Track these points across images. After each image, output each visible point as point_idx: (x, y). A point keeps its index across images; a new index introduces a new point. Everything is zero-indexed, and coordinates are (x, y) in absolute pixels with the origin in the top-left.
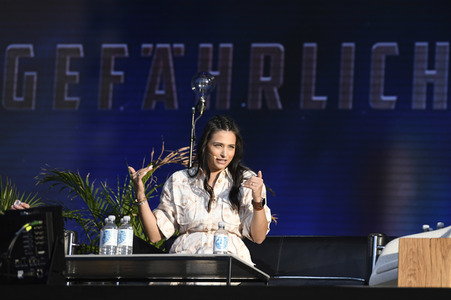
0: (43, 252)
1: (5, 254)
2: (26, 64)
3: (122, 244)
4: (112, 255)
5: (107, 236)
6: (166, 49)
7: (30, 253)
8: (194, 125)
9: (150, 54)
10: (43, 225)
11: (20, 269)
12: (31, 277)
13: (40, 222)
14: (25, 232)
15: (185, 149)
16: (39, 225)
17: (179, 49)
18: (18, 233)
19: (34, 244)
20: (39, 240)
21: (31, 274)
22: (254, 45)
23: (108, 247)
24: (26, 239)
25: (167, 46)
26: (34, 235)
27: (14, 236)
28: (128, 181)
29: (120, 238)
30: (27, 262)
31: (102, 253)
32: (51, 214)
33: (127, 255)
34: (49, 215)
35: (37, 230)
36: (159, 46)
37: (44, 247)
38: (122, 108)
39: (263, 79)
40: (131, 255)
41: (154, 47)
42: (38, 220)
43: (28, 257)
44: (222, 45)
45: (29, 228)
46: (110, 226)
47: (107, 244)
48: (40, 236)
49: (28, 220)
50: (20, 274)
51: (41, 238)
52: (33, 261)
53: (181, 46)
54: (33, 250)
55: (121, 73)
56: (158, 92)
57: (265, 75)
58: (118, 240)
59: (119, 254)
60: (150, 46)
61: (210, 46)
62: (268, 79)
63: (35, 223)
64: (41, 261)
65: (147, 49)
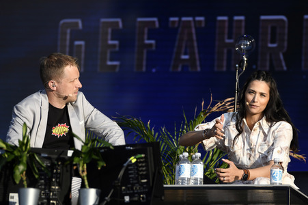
0: (145, 181)
1: (116, 182)
2: (76, 35)
3: (195, 176)
4: (186, 185)
5: (182, 170)
6: (189, 22)
7: (135, 182)
8: (237, 80)
9: (176, 25)
10: (145, 157)
11: (127, 195)
12: (135, 201)
13: (143, 156)
14: (131, 164)
15: (230, 99)
16: (142, 158)
17: (200, 22)
18: (125, 165)
19: (138, 174)
20: (142, 171)
21: (136, 199)
22: (263, 17)
23: (183, 179)
24: (131, 170)
25: (190, 19)
26: (138, 166)
27: (122, 167)
28: (183, 126)
29: (192, 172)
30: (132, 189)
31: (178, 183)
32: (151, 148)
33: (199, 185)
34: (150, 149)
35: (141, 162)
36: (184, 19)
37: (146, 177)
38: (154, 70)
39: (270, 45)
40: (203, 185)
41: (180, 21)
42: (141, 154)
43: (133, 185)
44: (236, 18)
45: (133, 160)
46: (185, 161)
47: (182, 176)
48: (143, 167)
49: (133, 153)
50: (127, 199)
51: (144, 169)
52: (137, 188)
53: (202, 19)
54: (137, 179)
55: (153, 42)
56: (184, 57)
57: (272, 42)
58: (191, 173)
59: (192, 184)
60: (176, 19)
61: (225, 18)
62: (275, 45)
63: (139, 156)
64: (144, 188)
65: (174, 22)
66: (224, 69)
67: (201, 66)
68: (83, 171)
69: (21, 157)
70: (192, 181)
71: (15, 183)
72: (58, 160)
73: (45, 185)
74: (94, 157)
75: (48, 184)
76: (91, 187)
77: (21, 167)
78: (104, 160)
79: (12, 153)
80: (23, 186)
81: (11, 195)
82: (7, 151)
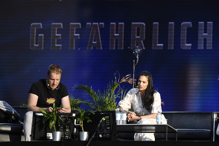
0: (109, 128)
6: (97, 25)
8: (134, 68)
9: (90, 27)
10: (109, 118)
12: (105, 137)
16: (107, 118)
17: (102, 25)
18: (101, 121)
19: (106, 125)
20: (108, 124)
22: (133, 23)
24: (103, 123)
25: (97, 23)
26: (106, 122)
27: (99, 122)
30: (103, 131)
34: (111, 114)
35: (107, 120)
36: (94, 23)
37: (109, 126)
38: (79, 49)
41: (92, 24)
42: (107, 116)
44: (120, 23)
48: (108, 122)
49: (104, 116)
52: (105, 131)
53: (103, 23)
55: (78, 35)
56: (94, 42)
60: (90, 23)
61: (115, 23)
62: (139, 37)
64: (109, 131)
65: (89, 25)
66: (114, 48)
67: (102, 47)
68: (81, 124)
69: (53, 117)
70: (121, 121)
71: (49, 128)
72: (69, 118)
73: (63, 129)
74: (86, 118)
75: (65, 129)
76: (85, 131)
77: (53, 122)
78: (91, 119)
79: (49, 116)
80: (54, 131)
81: (48, 134)
82: (46, 115)
